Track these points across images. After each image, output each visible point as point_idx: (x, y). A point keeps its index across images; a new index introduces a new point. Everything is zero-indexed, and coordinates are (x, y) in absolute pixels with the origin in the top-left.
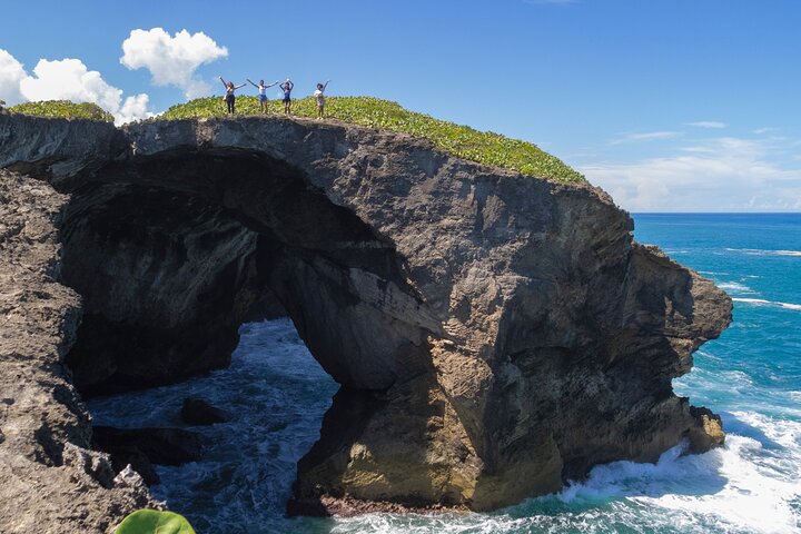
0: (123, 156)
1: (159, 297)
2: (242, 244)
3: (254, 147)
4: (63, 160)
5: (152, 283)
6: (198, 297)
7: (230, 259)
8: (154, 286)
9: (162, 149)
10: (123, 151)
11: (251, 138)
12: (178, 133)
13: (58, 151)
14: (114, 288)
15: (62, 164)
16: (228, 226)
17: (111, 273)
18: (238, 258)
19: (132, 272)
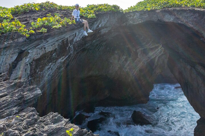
0: (125, 24)
1: (127, 70)
2: (158, 52)
3: (180, 22)
4: (105, 28)
5: (124, 65)
6: (139, 70)
7: (153, 57)
8: (125, 66)
9: (140, 22)
10: (125, 22)
11: (178, 19)
12: (147, 16)
13: (105, 25)
14: (111, 66)
15: (105, 29)
16: (154, 46)
17: (111, 61)
18: (156, 57)
19: (118, 61)
